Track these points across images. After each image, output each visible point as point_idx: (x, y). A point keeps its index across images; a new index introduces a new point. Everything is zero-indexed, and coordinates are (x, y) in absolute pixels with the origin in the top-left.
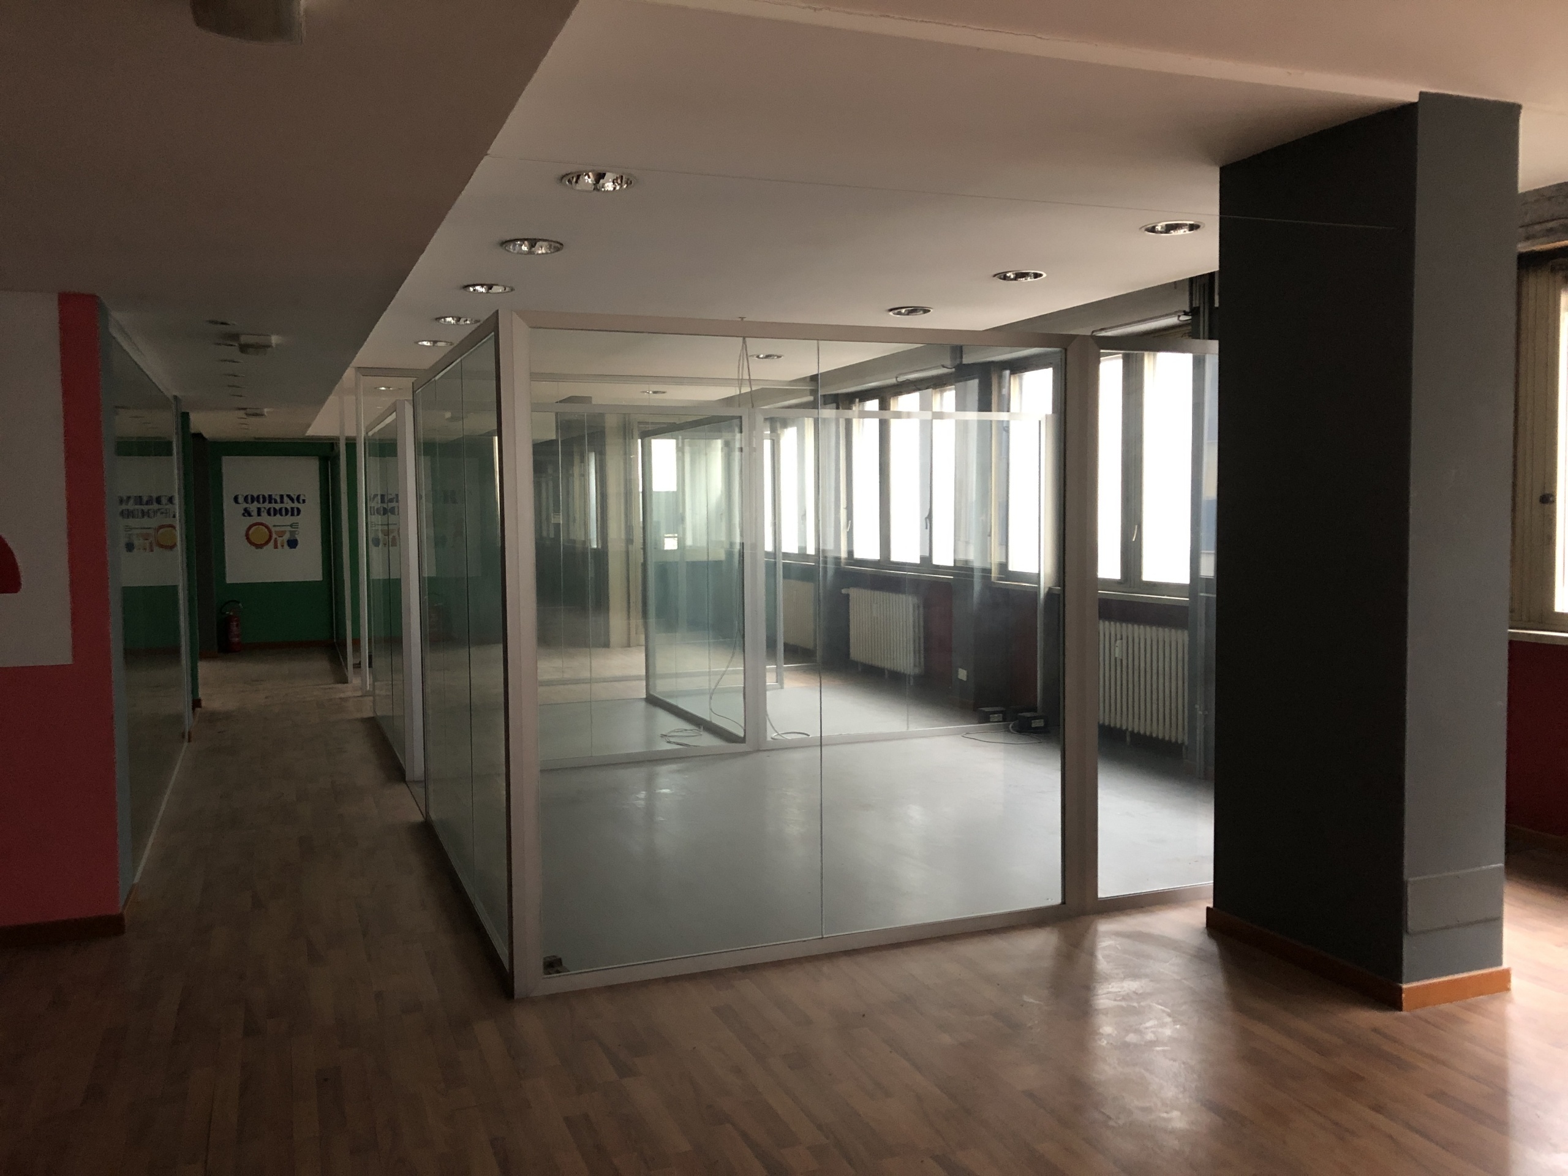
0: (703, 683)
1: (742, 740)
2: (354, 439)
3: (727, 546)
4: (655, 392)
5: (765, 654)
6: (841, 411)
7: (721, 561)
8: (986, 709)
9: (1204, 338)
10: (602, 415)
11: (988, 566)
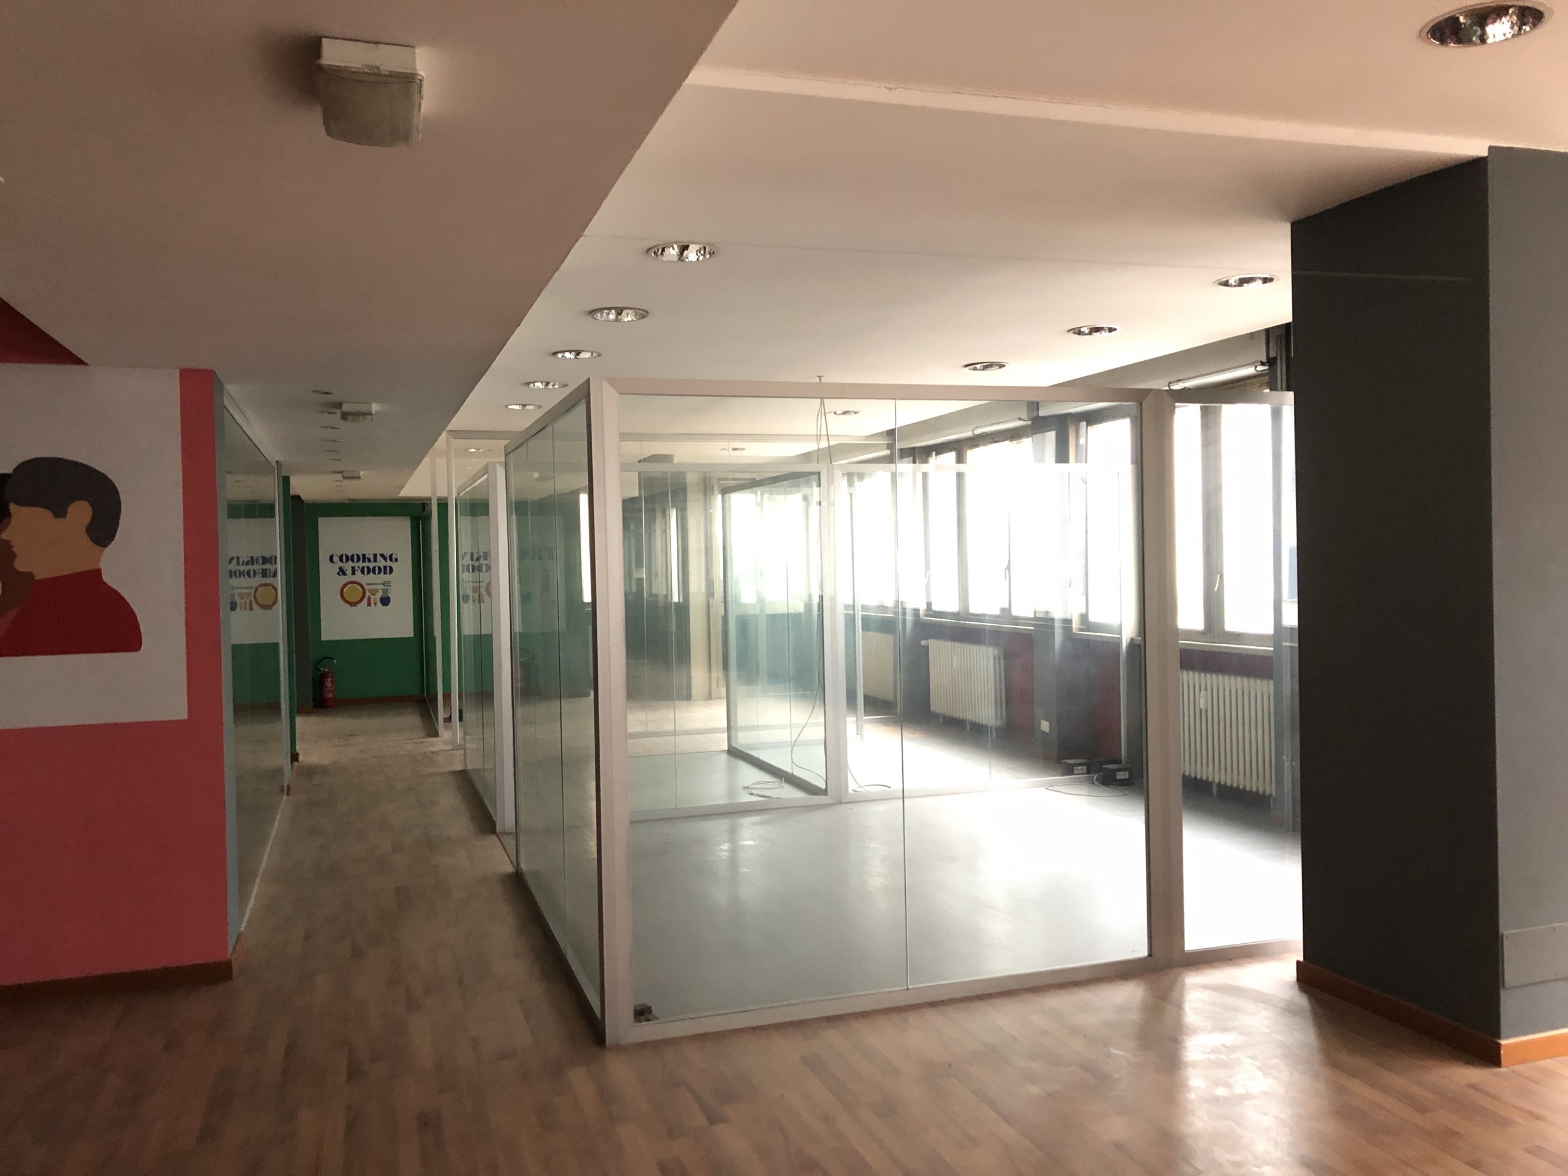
0: (784, 735)
1: (824, 792)
2: (446, 499)
3: (805, 598)
4: (735, 449)
5: (845, 707)
6: (917, 465)
7: (800, 614)
8: (1070, 761)
9: (1282, 390)
10: (682, 475)
11: (1068, 617)
